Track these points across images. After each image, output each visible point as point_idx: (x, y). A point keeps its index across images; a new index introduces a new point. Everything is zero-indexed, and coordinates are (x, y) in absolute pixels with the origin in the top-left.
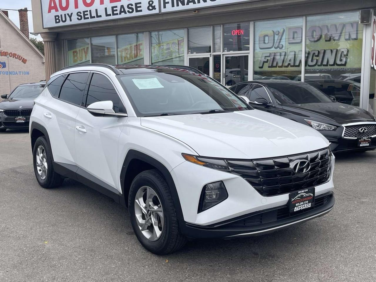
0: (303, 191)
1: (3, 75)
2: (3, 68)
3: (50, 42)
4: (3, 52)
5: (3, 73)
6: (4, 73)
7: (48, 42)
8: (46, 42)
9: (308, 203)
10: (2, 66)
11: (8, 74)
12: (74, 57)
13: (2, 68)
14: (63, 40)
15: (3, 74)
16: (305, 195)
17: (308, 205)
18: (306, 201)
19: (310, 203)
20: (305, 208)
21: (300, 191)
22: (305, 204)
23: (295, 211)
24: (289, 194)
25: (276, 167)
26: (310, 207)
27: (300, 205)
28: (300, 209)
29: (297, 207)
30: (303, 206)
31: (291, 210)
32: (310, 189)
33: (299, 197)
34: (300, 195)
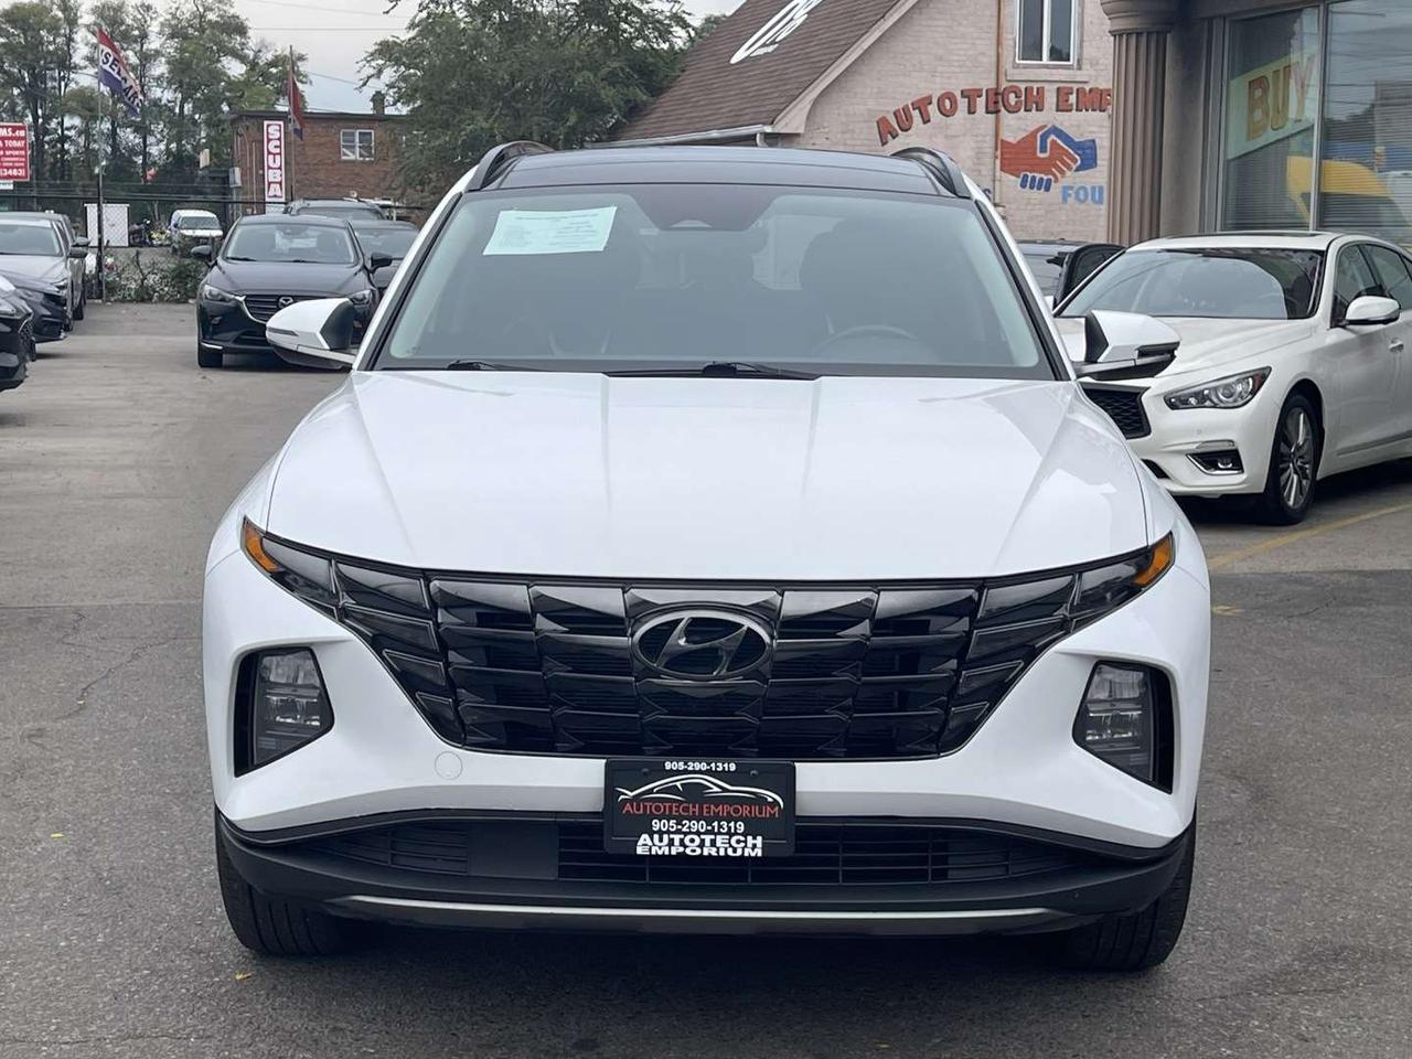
0: (701, 766)
1: (1077, 205)
2: (1081, 172)
3: (1139, 34)
4: (1091, 90)
5: (1077, 193)
6: (1082, 192)
7: (1128, 34)
8: (1121, 35)
9: (745, 834)
10: (1075, 161)
11: (1101, 202)
12: (1251, 110)
13: (1077, 170)
14: (1210, 20)
15: (1077, 198)
16: (716, 789)
17: (743, 844)
18: (732, 824)
19: (759, 838)
20: (719, 856)
21: (681, 764)
22: (716, 834)
23: (640, 851)
24: (604, 761)
25: (542, 623)
26: (756, 857)
27: (678, 832)
28: (681, 849)
29: (656, 837)
30: (703, 841)
31: (612, 843)
32: (752, 766)
33: (672, 790)
34: (678, 784)
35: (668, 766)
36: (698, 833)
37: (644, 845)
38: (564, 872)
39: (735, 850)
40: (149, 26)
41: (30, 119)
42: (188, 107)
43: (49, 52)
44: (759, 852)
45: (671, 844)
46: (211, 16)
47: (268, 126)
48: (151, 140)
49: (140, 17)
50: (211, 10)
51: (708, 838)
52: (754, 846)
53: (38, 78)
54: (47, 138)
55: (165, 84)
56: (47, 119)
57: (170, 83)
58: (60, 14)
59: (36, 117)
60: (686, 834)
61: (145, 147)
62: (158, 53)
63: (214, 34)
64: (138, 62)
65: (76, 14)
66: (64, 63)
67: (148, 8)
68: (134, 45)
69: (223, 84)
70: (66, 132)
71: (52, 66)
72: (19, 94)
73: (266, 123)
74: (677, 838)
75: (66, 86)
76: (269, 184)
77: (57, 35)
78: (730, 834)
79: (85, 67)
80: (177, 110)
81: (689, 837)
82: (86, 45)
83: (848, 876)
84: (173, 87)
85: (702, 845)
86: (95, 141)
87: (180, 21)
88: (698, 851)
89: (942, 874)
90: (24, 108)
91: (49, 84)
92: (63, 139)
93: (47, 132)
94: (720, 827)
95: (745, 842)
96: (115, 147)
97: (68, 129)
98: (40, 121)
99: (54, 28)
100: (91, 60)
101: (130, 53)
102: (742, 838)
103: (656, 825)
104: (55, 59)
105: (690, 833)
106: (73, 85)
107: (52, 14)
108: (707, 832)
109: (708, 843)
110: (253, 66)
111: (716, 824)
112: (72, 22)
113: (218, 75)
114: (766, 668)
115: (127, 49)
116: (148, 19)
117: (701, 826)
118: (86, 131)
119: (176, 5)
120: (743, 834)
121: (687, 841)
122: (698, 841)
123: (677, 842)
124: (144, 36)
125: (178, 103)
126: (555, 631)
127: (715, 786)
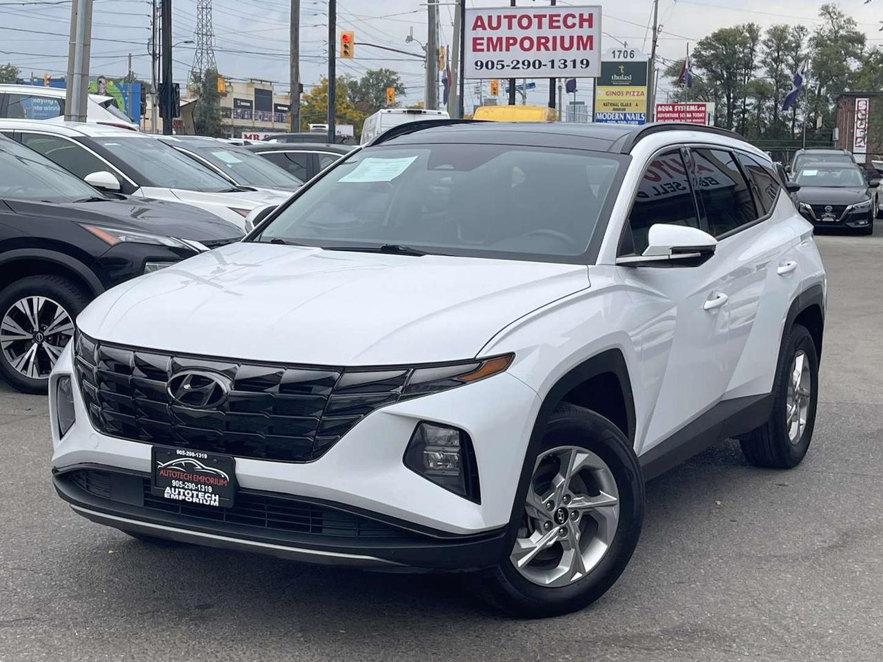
0: (193, 455)
17: (210, 499)
18: (206, 487)
19: (217, 496)
20: (199, 503)
21: (184, 452)
22: (199, 491)
23: (166, 496)
24: (152, 446)
25: (137, 372)
26: (216, 506)
27: (183, 488)
28: (184, 497)
29: (173, 489)
30: (193, 494)
31: (154, 490)
32: (215, 457)
33: (180, 465)
34: (183, 462)
35: (178, 452)
36: (191, 490)
37: (168, 493)
38: (146, 503)
39: (207, 501)
40: (802, 40)
41: (725, 99)
42: (823, 90)
43: (739, 58)
44: (217, 504)
45: (179, 494)
46: (842, 32)
47: (859, 101)
48: (798, 111)
49: (796, 34)
50: (843, 28)
51: (195, 493)
52: (215, 500)
53: (732, 75)
54: (735, 111)
55: (810, 76)
56: (735, 99)
57: (813, 76)
58: (748, 35)
59: (729, 98)
60: (186, 489)
61: (795, 115)
62: (807, 57)
63: (843, 44)
64: (794, 63)
65: (757, 34)
66: (749, 65)
67: (802, 29)
68: (792, 52)
69: (847, 75)
70: (746, 107)
71: (741, 66)
72: (720, 85)
73: (857, 100)
74: (182, 491)
75: (749, 78)
76: (857, 138)
77: (745, 47)
78: (205, 492)
79: (761, 67)
80: (816, 92)
81: (187, 491)
82: (763, 53)
83: (270, 524)
84: (815, 78)
85: (192, 497)
86: (764, 113)
87: (822, 37)
88: (191, 500)
89: (320, 530)
90: (722, 93)
91: (738, 78)
92: (744, 111)
93: (735, 107)
94: (201, 488)
95: (211, 497)
96: (776, 116)
97: (748, 105)
98: (732, 100)
99: (743, 44)
100: (764, 62)
101: (789, 58)
102: (210, 495)
103: (174, 483)
104: (743, 62)
105: (188, 489)
106: (752, 78)
107: (743, 35)
108: (195, 490)
109: (195, 496)
110: (866, 62)
111: (199, 486)
112: (754, 39)
113: (843, 70)
114: (226, 405)
115: (788, 55)
116: (802, 35)
117: (192, 486)
118: (759, 107)
119: (820, 28)
120: (211, 494)
121: (186, 494)
122: (191, 494)
123: (182, 493)
124: (798, 46)
125: (818, 88)
126: (141, 376)
127: (199, 466)
